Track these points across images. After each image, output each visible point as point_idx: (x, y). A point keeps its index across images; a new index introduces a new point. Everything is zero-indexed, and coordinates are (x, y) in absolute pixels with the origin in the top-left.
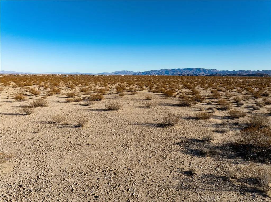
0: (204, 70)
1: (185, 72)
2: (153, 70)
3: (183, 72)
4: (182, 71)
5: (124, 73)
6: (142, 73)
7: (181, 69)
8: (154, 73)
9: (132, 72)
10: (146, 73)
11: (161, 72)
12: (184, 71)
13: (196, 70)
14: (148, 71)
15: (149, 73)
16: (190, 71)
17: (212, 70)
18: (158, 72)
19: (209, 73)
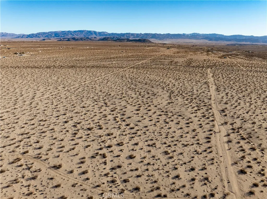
0: (95, 32)
1: (77, 34)
2: (40, 33)
3: (75, 35)
4: (73, 34)
6: (27, 35)
7: (72, 31)
8: (42, 36)
9: (13, 34)
10: (32, 36)
11: (50, 35)
12: (75, 33)
13: (87, 33)
14: (34, 33)
15: (36, 36)
16: (81, 34)
17: (102, 32)
18: (47, 35)
19: (100, 36)
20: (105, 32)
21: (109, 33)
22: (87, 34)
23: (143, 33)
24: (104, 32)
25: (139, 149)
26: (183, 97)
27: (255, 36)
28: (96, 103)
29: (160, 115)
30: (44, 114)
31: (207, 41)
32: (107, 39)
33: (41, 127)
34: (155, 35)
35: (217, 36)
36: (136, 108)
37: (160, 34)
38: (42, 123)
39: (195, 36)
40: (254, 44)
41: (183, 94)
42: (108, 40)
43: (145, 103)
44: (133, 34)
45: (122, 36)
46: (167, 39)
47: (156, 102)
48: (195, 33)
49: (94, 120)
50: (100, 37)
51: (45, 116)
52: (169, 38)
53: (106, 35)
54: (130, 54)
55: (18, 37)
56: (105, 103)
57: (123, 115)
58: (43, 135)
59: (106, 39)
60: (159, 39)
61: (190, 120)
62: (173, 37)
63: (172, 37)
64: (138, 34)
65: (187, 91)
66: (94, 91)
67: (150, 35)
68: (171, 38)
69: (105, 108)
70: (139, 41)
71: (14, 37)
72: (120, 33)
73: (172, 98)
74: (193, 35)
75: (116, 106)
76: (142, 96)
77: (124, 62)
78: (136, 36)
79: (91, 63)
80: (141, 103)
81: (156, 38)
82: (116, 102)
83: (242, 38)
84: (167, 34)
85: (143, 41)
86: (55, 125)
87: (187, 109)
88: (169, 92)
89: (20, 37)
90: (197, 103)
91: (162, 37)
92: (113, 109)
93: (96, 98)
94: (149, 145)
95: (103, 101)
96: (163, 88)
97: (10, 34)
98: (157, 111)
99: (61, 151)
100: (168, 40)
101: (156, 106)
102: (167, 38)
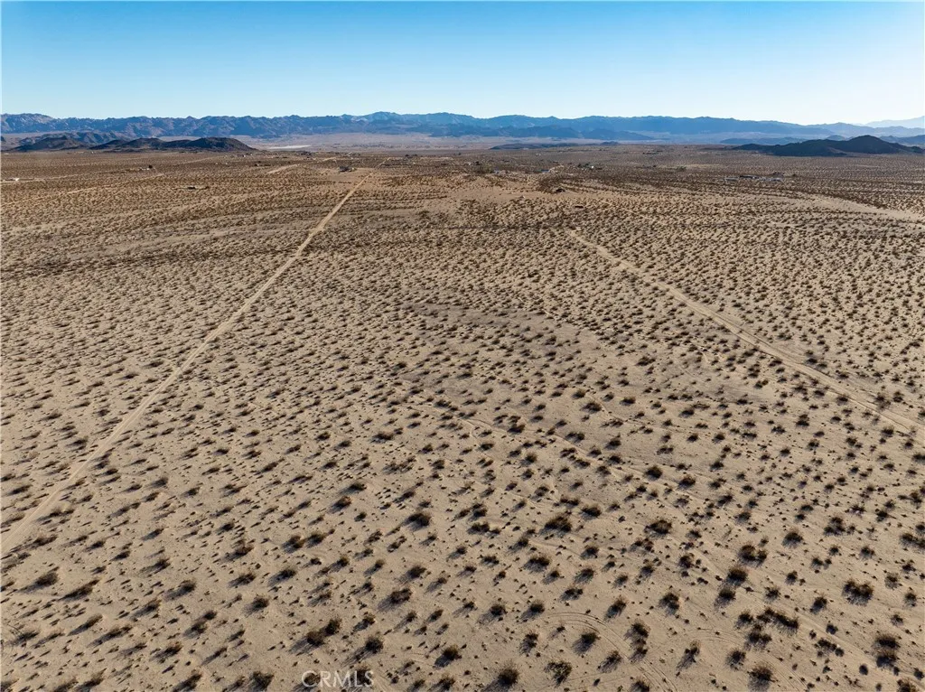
19: (17, 131)
20: (38, 115)
21: (55, 121)
23: (198, 118)
24: (31, 115)
27: (560, 117)
31: (426, 139)
32: (62, 144)
34: (247, 122)
35: (454, 122)
37: (263, 118)
39: (383, 123)
40: (563, 141)
42: (66, 145)
44: (158, 122)
45: (115, 128)
46: (293, 135)
48: (381, 113)
50: (22, 136)
52: (300, 133)
53: (45, 127)
59: (56, 143)
60: (262, 138)
62: (311, 129)
63: (307, 130)
64: (179, 121)
67: (228, 123)
68: (306, 132)
70: (202, 144)
72: (105, 118)
74: (377, 118)
78: (171, 127)
81: (253, 133)
83: (526, 126)
84: (286, 117)
91: (273, 130)
100: (296, 140)
102: (292, 130)
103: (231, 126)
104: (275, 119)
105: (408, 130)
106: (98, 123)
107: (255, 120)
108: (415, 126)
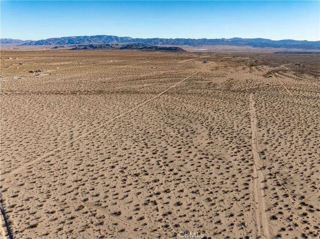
0: (116, 38)
1: (95, 40)
2: (51, 39)
3: (92, 41)
4: (90, 40)
5: (6, 43)
6: (36, 42)
7: (88, 36)
8: (54, 43)
9: (18, 40)
10: (42, 43)
11: (63, 41)
12: (93, 39)
13: (107, 38)
15: (47, 42)
16: (100, 40)
17: (125, 37)
18: (59, 41)
19: (122, 42)
20: (129, 37)
21: (133, 39)
22: (107, 40)
23: (174, 39)
24: (127, 37)
25: (185, 196)
26: (222, 135)
28: (136, 144)
29: (201, 159)
30: (89, 158)
31: (251, 48)
33: (91, 173)
34: (189, 41)
35: (263, 42)
36: (176, 150)
37: (194, 39)
38: (91, 168)
39: (236, 42)
40: (308, 51)
41: (223, 132)
42: (133, 48)
43: (185, 143)
44: (161, 40)
45: (148, 42)
46: (203, 45)
47: (196, 142)
48: (236, 38)
49: (139, 165)
50: (123, 44)
51: (90, 160)
52: (205, 44)
53: (130, 41)
54: (162, 72)
55: (25, 44)
56: (145, 144)
57: (166, 159)
58: (96, 181)
59: (130, 47)
60: (193, 46)
61: (230, 163)
62: (209, 43)
63: (208, 43)
64: (168, 40)
65: (227, 127)
66: (131, 127)
68: (208, 44)
69: (146, 150)
70: (170, 49)
71: (20, 44)
72: (146, 38)
73: (212, 137)
74: (234, 40)
75: (157, 148)
76: (181, 134)
77: (156, 84)
78: (165, 42)
79: (120, 87)
80: (181, 144)
81: (190, 44)
82: (157, 143)
83: (293, 44)
84: (202, 39)
85: (175, 49)
86: (104, 170)
87: (227, 150)
88: (209, 128)
89: (27, 44)
90: (237, 144)
91: (197, 43)
92: (155, 151)
93: (135, 137)
94: (193, 192)
95: (143, 142)
96: (202, 124)
97: (15, 40)
98: (198, 153)
99: (117, 198)
100: (204, 47)
101: (196, 148)
102: (203, 44)
103: (183, 42)
104: (198, 39)
105: (245, 44)
106: (144, 40)
107: (191, 40)
108: (248, 43)
